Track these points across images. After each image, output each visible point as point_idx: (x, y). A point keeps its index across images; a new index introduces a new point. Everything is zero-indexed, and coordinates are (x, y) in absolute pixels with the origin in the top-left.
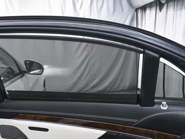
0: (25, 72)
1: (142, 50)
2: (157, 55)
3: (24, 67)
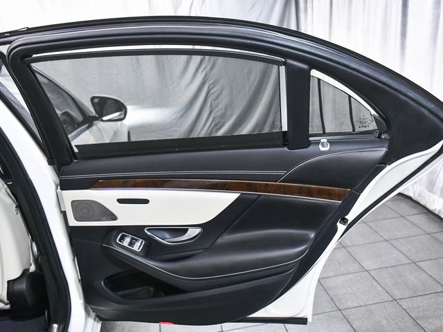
0: (95, 119)
1: (283, 60)
2: (305, 67)
3: (92, 111)
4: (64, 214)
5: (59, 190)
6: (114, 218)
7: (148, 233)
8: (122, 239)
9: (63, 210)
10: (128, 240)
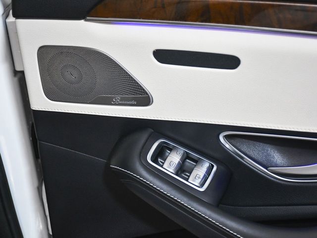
4: (20, 78)
5: (11, 19)
6: (144, 99)
7: (227, 146)
8: (160, 154)
9: (18, 69)
10: (174, 159)
